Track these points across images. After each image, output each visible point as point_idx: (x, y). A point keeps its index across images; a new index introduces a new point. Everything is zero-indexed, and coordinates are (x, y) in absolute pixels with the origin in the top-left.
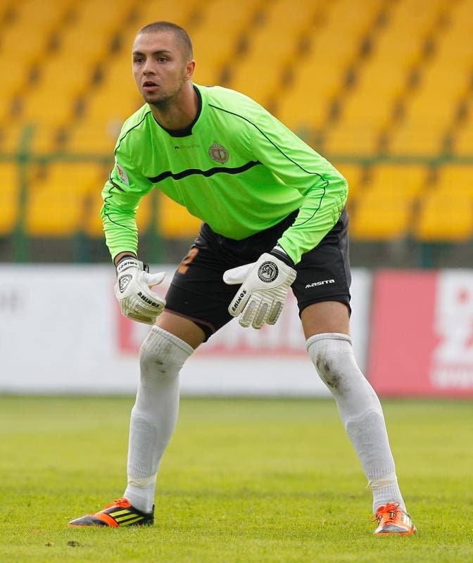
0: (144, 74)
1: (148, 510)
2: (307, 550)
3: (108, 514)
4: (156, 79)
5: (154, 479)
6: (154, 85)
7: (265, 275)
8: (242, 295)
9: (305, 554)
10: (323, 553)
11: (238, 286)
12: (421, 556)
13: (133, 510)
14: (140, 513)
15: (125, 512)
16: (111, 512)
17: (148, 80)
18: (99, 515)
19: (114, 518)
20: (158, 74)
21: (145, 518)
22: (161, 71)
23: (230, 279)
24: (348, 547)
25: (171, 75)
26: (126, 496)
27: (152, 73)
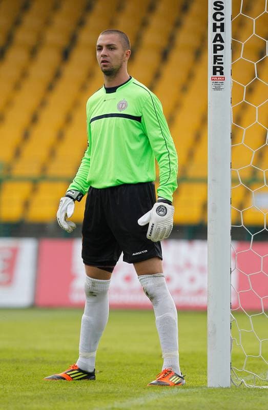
0: (102, 56)
1: (90, 371)
2: (6, 390)
3: (66, 373)
4: (108, 59)
5: (95, 354)
6: (107, 62)
7: (161, 213)
8: (152, 227)
9: (5, 393)
10: (14, 392)
11: (148, 225)
12: (68, 393)
13: (80, 370)
14: (84, 372)
15: (76, 371)
16: (68, 372)
17: (104, 59)
18: (61, 374)
19: (69, 375)
20: (109, 56)
21: (89, 376)
22: (110, 54)
23: (143, 223)
24: (28, 388)
25: (116, 57)
26: (77, 364)
27: (106, 56)
